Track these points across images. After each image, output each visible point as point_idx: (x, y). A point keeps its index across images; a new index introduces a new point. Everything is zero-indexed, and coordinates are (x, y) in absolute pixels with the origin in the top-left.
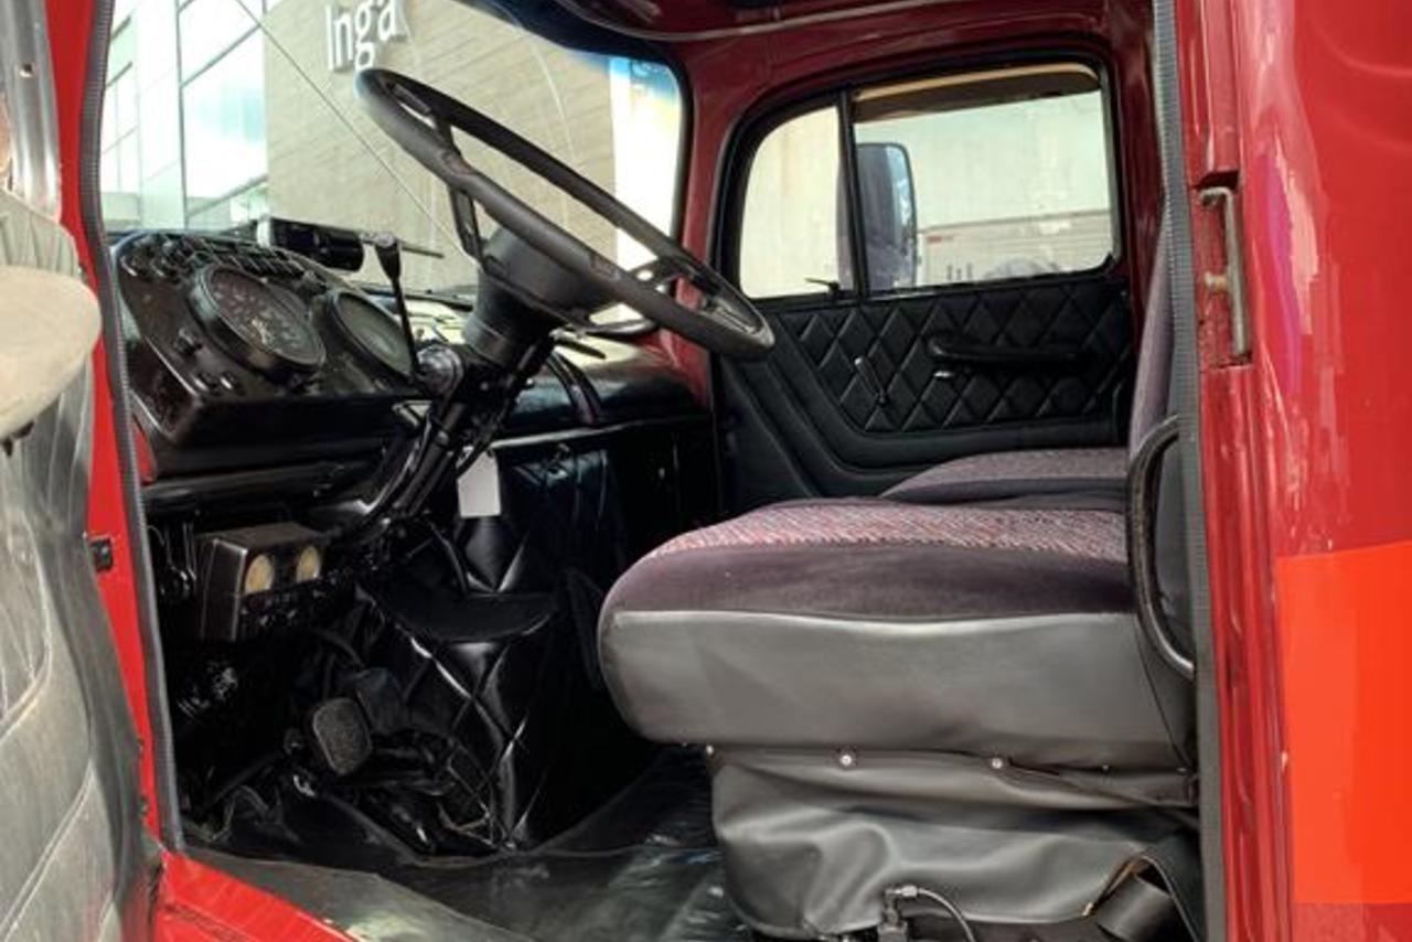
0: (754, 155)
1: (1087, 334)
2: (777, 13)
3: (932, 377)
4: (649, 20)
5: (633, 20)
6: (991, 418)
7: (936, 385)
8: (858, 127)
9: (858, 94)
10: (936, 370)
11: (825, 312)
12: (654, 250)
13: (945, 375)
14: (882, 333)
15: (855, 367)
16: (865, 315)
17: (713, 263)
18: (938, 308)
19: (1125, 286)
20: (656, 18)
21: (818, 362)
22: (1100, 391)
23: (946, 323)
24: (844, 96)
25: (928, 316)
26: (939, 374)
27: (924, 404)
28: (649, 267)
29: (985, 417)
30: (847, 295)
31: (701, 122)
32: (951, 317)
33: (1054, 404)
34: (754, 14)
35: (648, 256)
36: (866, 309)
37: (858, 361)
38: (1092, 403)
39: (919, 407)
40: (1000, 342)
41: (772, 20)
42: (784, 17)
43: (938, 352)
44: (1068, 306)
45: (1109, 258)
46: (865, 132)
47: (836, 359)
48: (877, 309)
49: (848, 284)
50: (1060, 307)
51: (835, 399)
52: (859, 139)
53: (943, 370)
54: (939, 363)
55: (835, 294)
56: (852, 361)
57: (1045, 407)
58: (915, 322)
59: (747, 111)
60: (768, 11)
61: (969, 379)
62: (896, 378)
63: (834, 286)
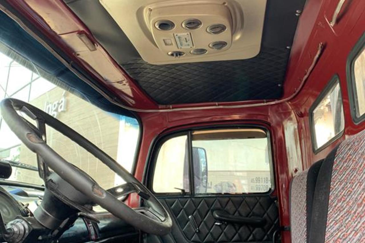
0: (160, 148)
1: (264, 214)
2: (171, 107)
3: (214, 224)
4: (131, 105)
5: (127, 105)
6: (233, 240)
7: (215, 227)
8: (193, 142)
9: (193, 132)
10: (215, 222)
11: (180, 199)
12: (125, 179)
13: (219, 224)
14: (198, 208)
15: (189, 219)
16: (193, 201)
17: (144, 184)
18: (217, 200)
19: (276, 199)
20: (133, 105)
21: (177, 216)
22: (268, 233)
23: (219, 206)
24: (189, 132)
25: (213, 203)
26: (216, 223)
27: (211, 233)
28: (122, 187)
29: (231, 239)
30: (187, 194)
31: (145, 136)
32: (221, 205)
33: (254, 236)
34: (164, 106)
35: (123, 182)
36: (193, 199)
37: (190, 217)
38: (266, 237)
39: (209, 234)
40: (236, 214)
41: (169, 108)
42: (173, 108)
43: (217, 216)
44: (258, 204)
45: (270, 189)
46: (195, 144)
47: (182, 216)
48: (197, 199)
49: (187, 191)
50: (256, 204)
51: (181, 229)
52: (193, 146)
53: (218, 222)
54: (217, 220)
55: (183, 193)
56: (188, 216)
57: (251, 238)
58: (209, 205)
59: (159, 135)
60: (168, 106)
61: (226, 226)
62: (203, 223)
63: (183, 191)
